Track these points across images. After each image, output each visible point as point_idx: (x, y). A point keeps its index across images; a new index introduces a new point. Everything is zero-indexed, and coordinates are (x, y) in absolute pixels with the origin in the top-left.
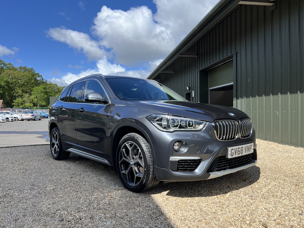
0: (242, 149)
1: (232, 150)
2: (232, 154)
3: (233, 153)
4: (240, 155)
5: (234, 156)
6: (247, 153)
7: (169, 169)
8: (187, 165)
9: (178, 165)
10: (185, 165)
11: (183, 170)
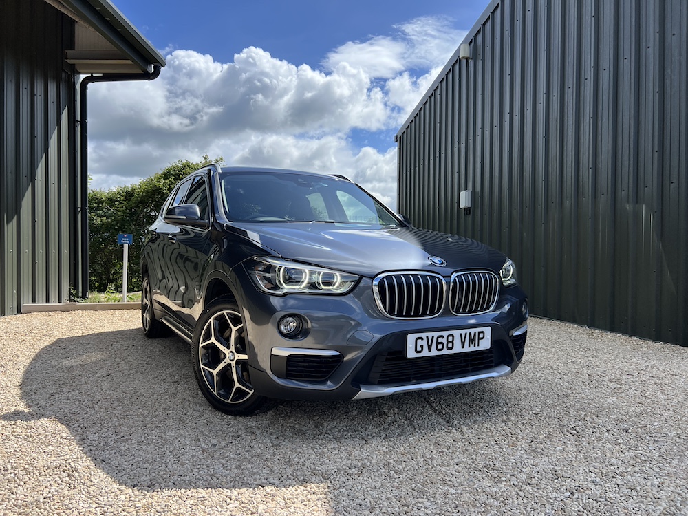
0: (450, 339)
1: (419, 341)
2: (419, 349)
3: (422, 347)
4: (445, 352)
5: (425, 353)
6: (466, 349)
7: (269, 372)
8: (307, 367)
9: (287, 365)
10: (303, 366)
11: (301, 376)
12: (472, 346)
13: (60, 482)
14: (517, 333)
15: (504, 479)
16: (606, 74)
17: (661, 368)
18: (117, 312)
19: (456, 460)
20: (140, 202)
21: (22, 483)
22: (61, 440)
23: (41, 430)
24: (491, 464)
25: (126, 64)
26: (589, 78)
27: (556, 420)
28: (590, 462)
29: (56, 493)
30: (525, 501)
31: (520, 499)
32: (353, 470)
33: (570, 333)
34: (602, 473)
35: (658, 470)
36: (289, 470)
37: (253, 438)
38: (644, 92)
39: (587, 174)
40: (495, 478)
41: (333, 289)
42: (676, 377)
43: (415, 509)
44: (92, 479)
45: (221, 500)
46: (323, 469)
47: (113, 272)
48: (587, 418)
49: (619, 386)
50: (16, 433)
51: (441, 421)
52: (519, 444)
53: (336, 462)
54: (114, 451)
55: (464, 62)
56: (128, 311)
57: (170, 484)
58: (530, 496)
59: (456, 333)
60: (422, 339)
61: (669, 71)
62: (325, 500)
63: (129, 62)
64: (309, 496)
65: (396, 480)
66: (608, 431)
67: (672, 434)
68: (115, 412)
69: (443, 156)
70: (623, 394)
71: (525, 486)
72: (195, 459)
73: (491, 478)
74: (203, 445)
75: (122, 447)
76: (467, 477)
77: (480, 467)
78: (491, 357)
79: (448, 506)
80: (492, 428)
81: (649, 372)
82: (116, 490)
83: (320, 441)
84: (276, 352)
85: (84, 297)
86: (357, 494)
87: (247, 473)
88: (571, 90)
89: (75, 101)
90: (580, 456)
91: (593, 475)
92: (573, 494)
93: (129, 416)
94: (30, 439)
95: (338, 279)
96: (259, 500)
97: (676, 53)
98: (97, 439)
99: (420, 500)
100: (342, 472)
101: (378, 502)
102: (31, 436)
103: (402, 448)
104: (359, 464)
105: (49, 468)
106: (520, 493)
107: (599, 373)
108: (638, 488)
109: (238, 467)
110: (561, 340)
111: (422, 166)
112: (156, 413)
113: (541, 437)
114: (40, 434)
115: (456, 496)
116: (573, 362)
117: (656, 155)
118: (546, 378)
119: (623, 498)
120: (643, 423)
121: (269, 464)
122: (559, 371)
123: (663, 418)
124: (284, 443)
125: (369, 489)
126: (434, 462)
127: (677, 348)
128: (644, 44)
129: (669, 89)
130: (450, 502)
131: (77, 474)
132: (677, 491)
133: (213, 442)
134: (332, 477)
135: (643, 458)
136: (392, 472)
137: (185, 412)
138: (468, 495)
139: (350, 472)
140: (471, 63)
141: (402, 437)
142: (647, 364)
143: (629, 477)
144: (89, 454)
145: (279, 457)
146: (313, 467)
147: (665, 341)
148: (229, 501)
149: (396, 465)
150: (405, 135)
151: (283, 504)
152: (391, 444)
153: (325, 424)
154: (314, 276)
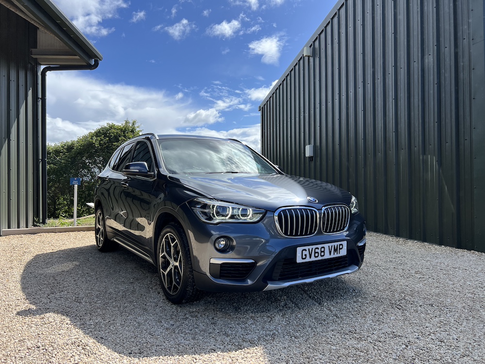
0: (323, 250)
1: (304, 252)
2: (304, 257)
3: (306, 255)
4: (320, 258)
5: (308, 260)
7: (208, 274)
8: (233, 270)
9: (221, 270)
10: (231, 270)
11: (229, 277)
12: (336, 253)
13: (79, 353)
14: (360, 244)
15: (363, 339)
16: (402, 70)
17: (446, 264)
18: (71, 233)
19: (331, 328)
20: (78, 153)
21: (54, 355)
22: (67, 325)
23: (51, 320)
24: (353, 329)
25: (75, 59)
26: (391, 73)
27: (388, 300)
28: (413, 326)
29: (80, 360)
30: (379, 352)
31: (376, 351)
32: (269, 337)
33: (384, 241)
34: (422, 333)
35: (455, 329)
36: (228, 339)
37: (197, 319)
38: (427, 83)
39: (391, 135)
40: (358, 339)
41: (248, 219)
42: (457, 269)
43: (313, 360)
44: (101, 351)
45: (190, 360)
46: (249, 337)
47: (58, 203)
48: (407, 298)
49: (422, 276)
50: (34, 322)
51: (316, 303)
52: (367, 316)
53: (256, 333)
54: (107, 331)
55: (306, 58)
56: (79, 232)
57: (153, 351)
58: (381, 348)
59: (326, 246)
60: (305, 250)
61: (443, 71)
62: (256, 357)
63: (77, 57)
64: (245, 355)
65: (297, 342)
66: (421, 306)
67: (460, 306)
68: (98, 305)
69: (293, 121)
70: (426, 282)
71: (377, 343)
72: (163, 334)
73: (355, 338)
74: (165, 325)
75: (112, 329)
76: (341, 338)
77: (347, 332)
78: (346, 260)
79: (334, 358)
80: (349, 307)
81: (439, 266)
82: (118, 357)
83: (242, 319)
84: (213, 261)
85: (44, 222)
86: (275, 352)
87: (201, 342)
88: (379, 80)
89: (37, 84)
90: (406, 322)
91: (417, 334)
92: (407, 346)
93: (108, 308)
94: (46, 326)
95: (250, 212)
96: (215, 359)
97: (448, 60)
98: (92, 323)
99: (315, 354)
100: (262, 339)
101: (290, 357)
102: (45, 324)
103: (295, 322)
104: (271, 333)
105: (68, 344)
106: (375, 347)
107: (408, 268)
108: (445, 341)
109: (194, 339)
110: (380, 246)
111: (278, 128)
112: (126, 305)
113: (380, 311)
114: (51, 322)
115: (337, 351)
116: (391, 261)
117: (436, 124)
118: (376, 273)
119: (438, 347)
120: (441, 300)
121: (213, 336)
122: (383, 267)
123: (453, 297)
124: (218, 322)
125: (281, 349)
126: (318, 330)
127: (454, 250)
128: (427, 52)
129: (443, 82)
130: (334, 354)
131: (88, 348)
132: (468, 341)
133: (171, 322)
134: (256, 343)
135: (445, 322)
136: (293, 338)
137: (145, 303)
138: (344, 349)
139: (267, 338)
140: (311, 59)
141: (293, 315)
142: (437, 261)
143: (439, 334)
144: (91, 334)
145: (218, 331)
146: (242, 336)
147: (446, 245)
148: (195, 361)
149: (294, 333)
150: (266, 106)
151: (230, 360)
152: (287, 319)
153: (242, 308)
154: (235, 210)
